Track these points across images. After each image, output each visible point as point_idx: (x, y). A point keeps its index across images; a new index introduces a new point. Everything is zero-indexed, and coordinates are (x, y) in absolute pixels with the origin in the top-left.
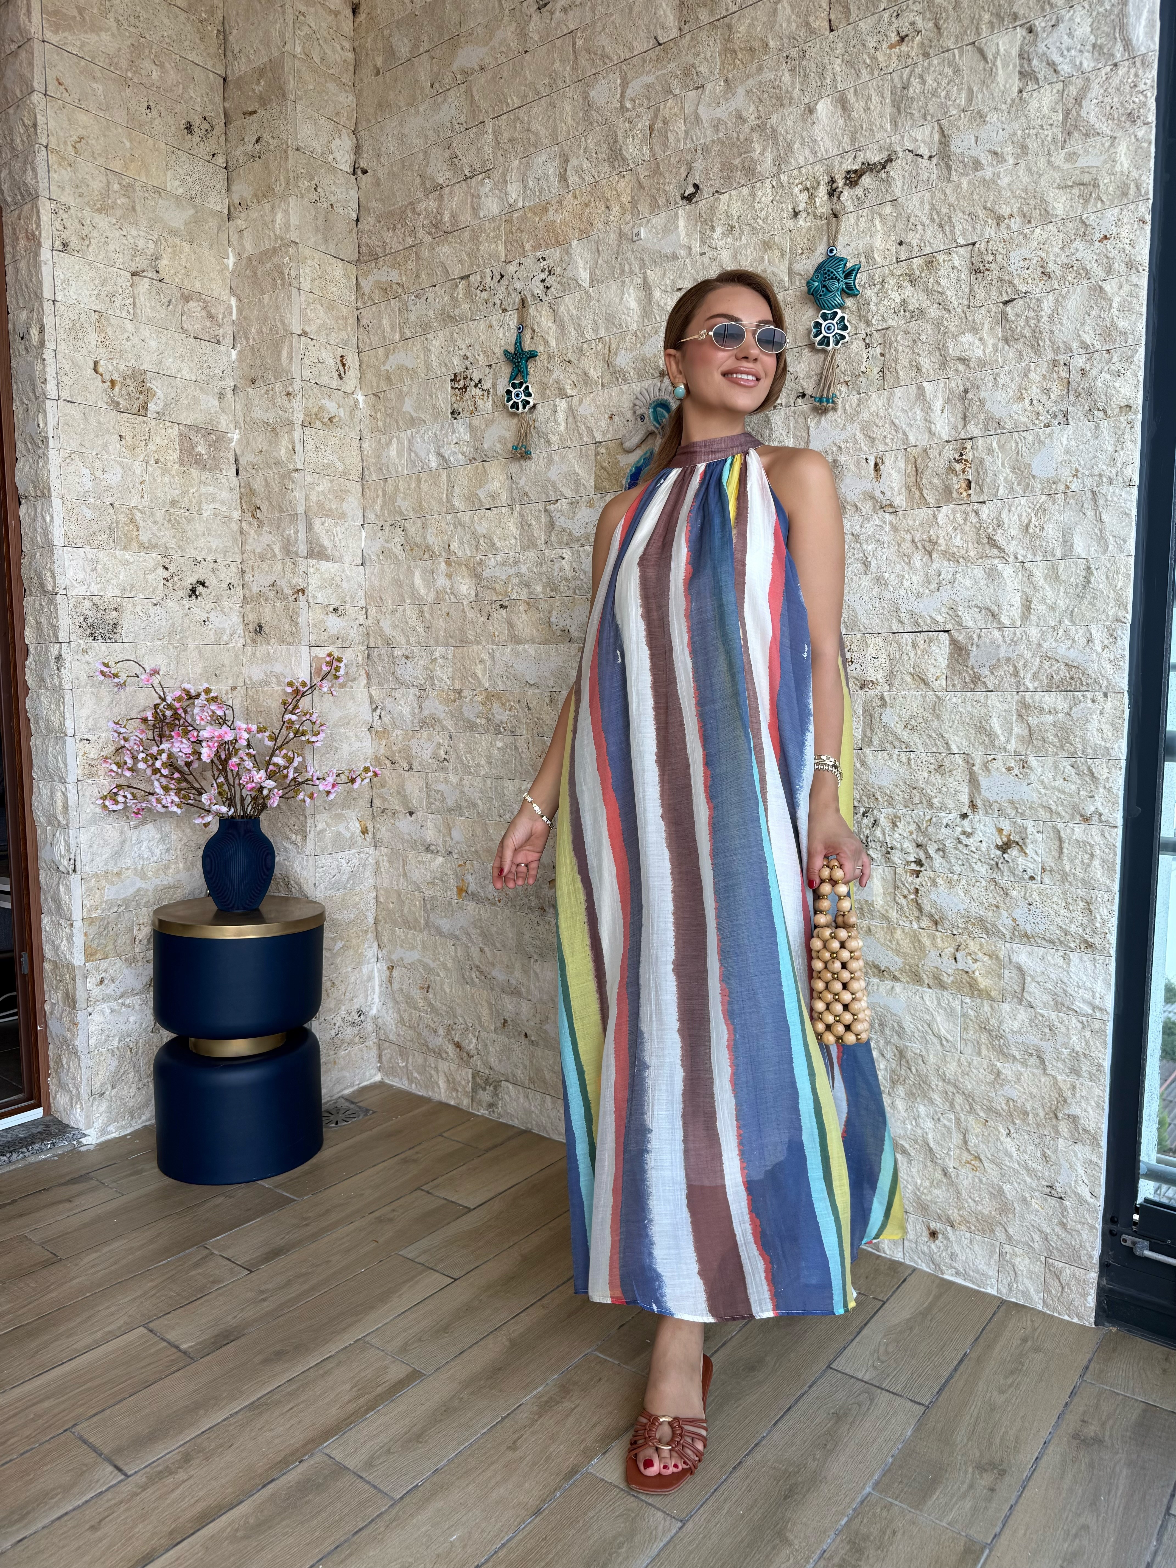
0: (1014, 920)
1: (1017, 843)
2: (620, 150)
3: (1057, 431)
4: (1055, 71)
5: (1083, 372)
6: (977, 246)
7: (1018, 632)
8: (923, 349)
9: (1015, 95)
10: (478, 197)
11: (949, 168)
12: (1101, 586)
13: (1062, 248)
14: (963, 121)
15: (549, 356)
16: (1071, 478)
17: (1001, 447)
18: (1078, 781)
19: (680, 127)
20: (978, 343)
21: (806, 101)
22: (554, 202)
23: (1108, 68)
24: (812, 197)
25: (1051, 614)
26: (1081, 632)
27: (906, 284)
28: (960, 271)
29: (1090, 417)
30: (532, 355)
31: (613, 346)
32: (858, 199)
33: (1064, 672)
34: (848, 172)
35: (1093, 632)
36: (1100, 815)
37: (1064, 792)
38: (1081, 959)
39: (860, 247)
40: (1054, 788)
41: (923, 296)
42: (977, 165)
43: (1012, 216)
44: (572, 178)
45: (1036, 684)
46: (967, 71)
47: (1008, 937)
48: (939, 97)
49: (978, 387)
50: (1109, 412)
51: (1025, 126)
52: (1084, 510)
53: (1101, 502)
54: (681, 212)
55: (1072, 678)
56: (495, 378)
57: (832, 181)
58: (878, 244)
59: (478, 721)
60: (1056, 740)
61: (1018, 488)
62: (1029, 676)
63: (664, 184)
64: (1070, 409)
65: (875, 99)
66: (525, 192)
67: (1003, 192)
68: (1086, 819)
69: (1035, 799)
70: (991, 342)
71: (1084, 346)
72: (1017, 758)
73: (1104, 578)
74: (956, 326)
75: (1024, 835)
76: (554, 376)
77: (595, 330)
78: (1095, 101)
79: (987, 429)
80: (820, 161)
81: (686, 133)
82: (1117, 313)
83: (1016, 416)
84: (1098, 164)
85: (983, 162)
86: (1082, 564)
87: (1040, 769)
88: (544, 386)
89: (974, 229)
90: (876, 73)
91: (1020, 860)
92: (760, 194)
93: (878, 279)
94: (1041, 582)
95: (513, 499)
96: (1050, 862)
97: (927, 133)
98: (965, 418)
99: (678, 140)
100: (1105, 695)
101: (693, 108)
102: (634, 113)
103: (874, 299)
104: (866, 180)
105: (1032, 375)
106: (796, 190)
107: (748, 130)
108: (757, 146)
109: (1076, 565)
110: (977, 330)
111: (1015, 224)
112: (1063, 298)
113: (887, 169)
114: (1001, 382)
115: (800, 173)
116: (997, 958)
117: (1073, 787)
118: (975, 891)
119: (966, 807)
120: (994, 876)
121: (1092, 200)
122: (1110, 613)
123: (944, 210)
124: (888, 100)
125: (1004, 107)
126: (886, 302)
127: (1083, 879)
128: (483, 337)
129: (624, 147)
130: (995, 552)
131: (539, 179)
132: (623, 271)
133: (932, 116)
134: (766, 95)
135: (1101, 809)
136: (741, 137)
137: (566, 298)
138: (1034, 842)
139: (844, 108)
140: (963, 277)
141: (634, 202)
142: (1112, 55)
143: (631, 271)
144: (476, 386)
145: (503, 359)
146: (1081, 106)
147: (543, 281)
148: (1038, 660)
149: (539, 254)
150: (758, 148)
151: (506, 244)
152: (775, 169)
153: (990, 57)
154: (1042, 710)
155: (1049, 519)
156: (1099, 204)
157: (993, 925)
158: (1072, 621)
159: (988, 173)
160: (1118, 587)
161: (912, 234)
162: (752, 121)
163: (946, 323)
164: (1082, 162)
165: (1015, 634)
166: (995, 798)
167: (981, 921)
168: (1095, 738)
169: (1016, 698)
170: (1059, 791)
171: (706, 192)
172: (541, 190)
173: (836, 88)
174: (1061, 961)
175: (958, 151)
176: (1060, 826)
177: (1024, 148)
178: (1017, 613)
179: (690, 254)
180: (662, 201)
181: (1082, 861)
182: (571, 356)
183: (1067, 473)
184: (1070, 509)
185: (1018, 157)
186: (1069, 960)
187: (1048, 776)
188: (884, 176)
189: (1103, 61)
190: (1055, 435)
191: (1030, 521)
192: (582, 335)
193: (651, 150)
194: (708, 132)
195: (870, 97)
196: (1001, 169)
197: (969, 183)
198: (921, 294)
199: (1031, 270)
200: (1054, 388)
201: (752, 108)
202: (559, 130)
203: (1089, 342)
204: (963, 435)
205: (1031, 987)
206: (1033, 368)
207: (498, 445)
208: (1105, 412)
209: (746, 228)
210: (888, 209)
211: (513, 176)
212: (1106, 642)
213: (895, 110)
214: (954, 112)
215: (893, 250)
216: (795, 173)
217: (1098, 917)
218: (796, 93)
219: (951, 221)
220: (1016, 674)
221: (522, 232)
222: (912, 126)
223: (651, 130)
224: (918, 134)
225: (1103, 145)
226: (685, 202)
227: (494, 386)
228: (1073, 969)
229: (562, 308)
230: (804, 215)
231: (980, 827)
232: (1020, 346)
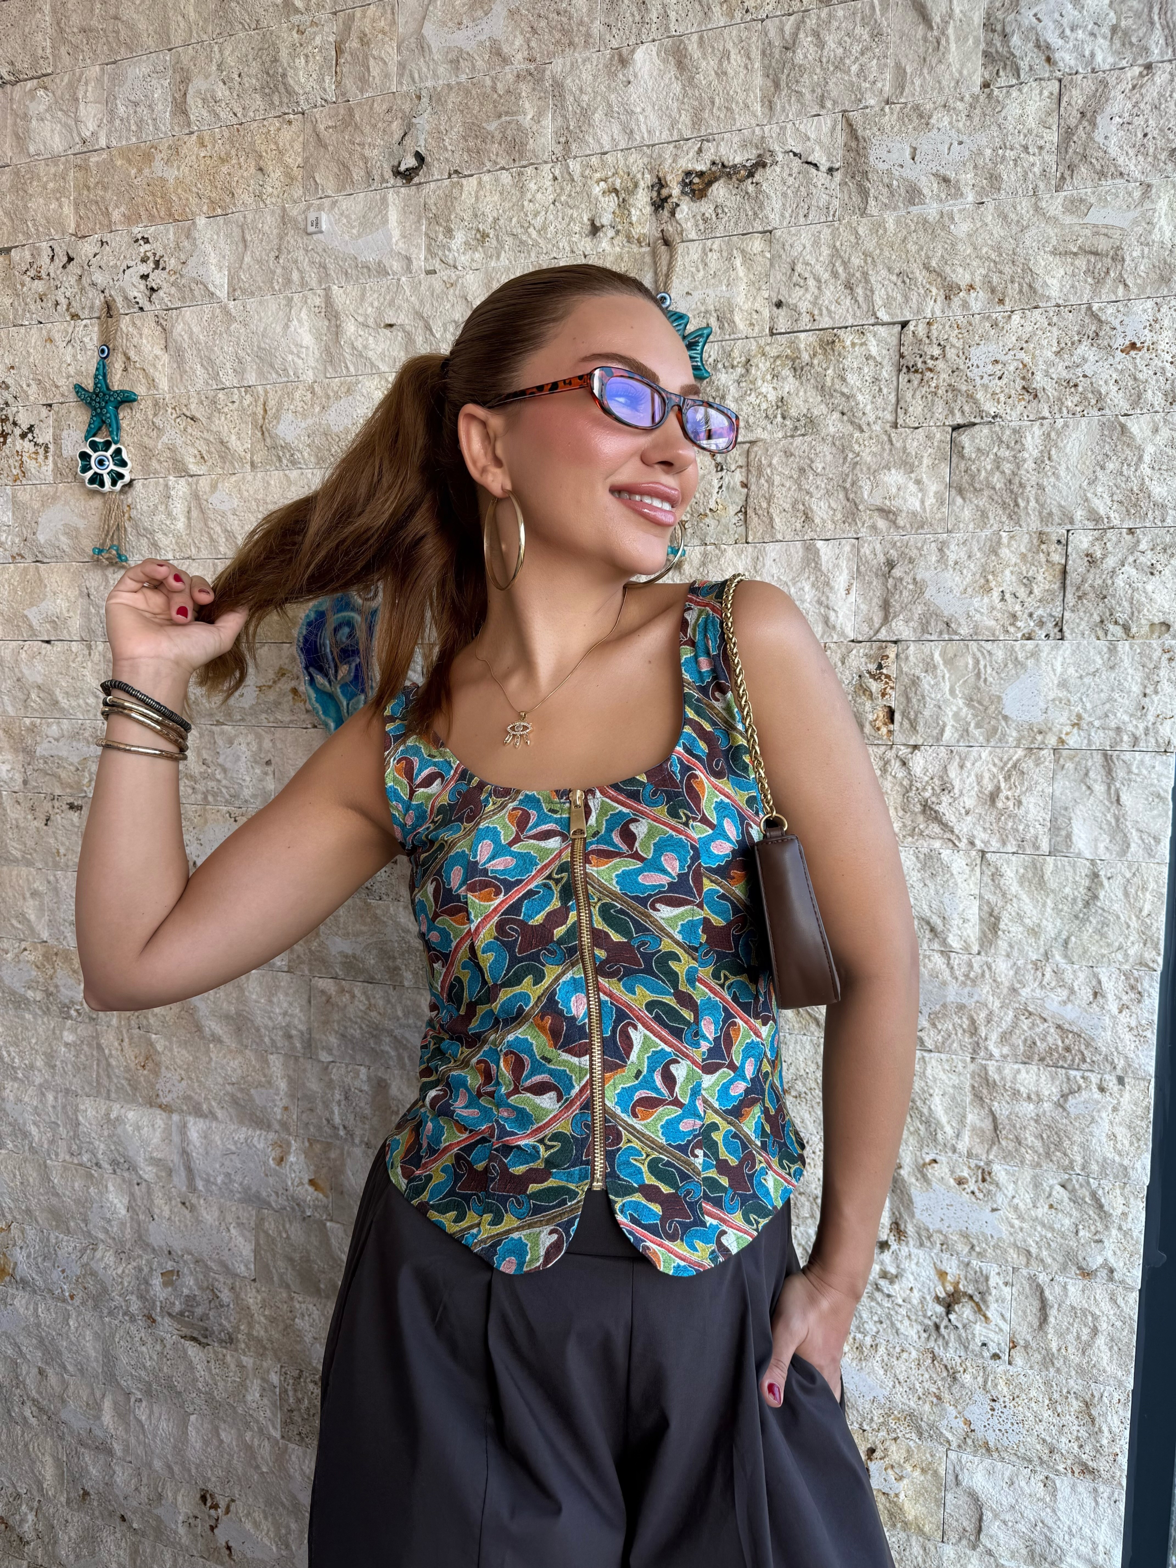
0: (968, 1423)
1: (971, 1297)
2: (284, 75)
3: (1046, 649)
4: (1048, 59)
5: (1092, 560)
6: (911, 327)
7: (977, 962)
8: (816, 484)
9: (977, 90)
10: (26, 117)
11: (864, 193)
12: (1116, 907)
13: (1057, 353)
14: (889, 119)
15: (156, 404)
16: (1068, 729)
17: (949, 662)
18: (1075, 1213)
19: (390, 52)
20: (912, 487)
21: (615, 44)
22: (163, 147)
23: (1137, 70)
24: (623, 205)
25: (1032, 940)
26: (1082, 976)
27: (786, 372)
28: (878, 364)
29: (1101, 633)
30: (127, 399)
31: (272, 403)
32: (705, 221)
33: (1054, 1038)
34: (688, 173)
35: (1104, 979)
36: (1112, 1271)
37: (1052, 1229)
38: (1073, 1487)
39: (709, 301)
40: (1036, 1219)
41: (814, 398)
42: (913, 194)
43: (971, 287)
44: (196, 109)
45: (1006, 1050)
46: (894, 38)
47: (954, 1445)
48: (848, 72)
49: (911, 561)
50: (1134, 630)
51: (998, 142)
52: (1090, 782)
53: (1120, 773)
54: (391, 196)
55: (1068, 1049)
56: (58, 427)
57: (660, 184)
58: (740, 300)
59: (30, 994)
60: (1038, 1144)
61: (977, 732)
62: (994, 1037)
63: (361, 145)
64: (1067, 615)
65: (736, 59)
66: (111, 122)
67: (960, 246)
68: (1086, 1274)
69: (1005, 1235)
70: (933, 488)
71: (1094, 517)
72: (973, 1163)
73: (1120, 895)
74: (874, 454)
75: (983, 1288)
76: (165, 439)
77: (239, 372)
78: (1117, 119)
79: (925, 630)
80: (638, 148)
81: (402, 66)
82: (1149, 471)
83: (978, 617)
84: (1125, 225)
85: (925, 191)
86: (1084, 868)
87: (1011, 1187)
88: (147, 454)
89: (907, 299)
90: (738, 15)
91: (978, 1328)
92: (532, 186)
93: (738, 357)
94: (1015, 888)
95: (90, 631)
96: (1024, 1334)
97: (825, 129)
98: (886, 606)
99: (387, 76)
100: (1121, 1081)
101: (413, 26)
102: (306, 18)
103: (733, 389)
104: (719, 191)
105: (1004, 552)
106: (597, 190)
107: (511, 77)
108: (527, 105)
109: (1074, 866)
110: (912, 466)
111: (977, 301)
112: (1059, 434)
113: (757, 177)
114: (952, 557)
115: (603, 164)
116: (936, 1473)
117: (1067, 1222)
118: (900, 1368)
119: (887, 1231)
120: (932, 1344)
121: (1109, 281)
122: (1131, 952)
123: (856, 261)
124: (757, 65)
125: (960, 105)
126: (752, 398)
127: (1079, 1365)
128: (35, 357)
129: (291, 72)
130: (936, 829)
131: (136, 104)
132: (288, 281)
133: (835, 103)
134: (543, 23)
135: (1112, 1261)
136: (499, 86)
137: (187, 313)
138: (1000, 1300)
139: (680, 65)
140: (885, 374)
141: (308, 168)
142: (1146, 50)
143: (303, 284)
144: (23, 436)
145: (72, 397)
146: (1093, 124)
147: (145, 277)
148: (1011, 1014)
149: (138, 230)
150: (530, 110)
151: (77, 205)
152: (558, 150)
153: (937, 19)
154: (1016, 1093)
155: (1029, 789)
156: (1121, 290)
157: (931, 1426)
158: (1066, 956)
159: (931, 210)
160: (1145, 913)
161: (798, 292)
162: (519, 62)
163: (856, 447)
164: (1096, 217)
165: (970, 965)
166: (938, 1225)
167: (912, 1419)
168: (1103, 1149)
169: (972, 1067)
170: (1043, 1225)
171: (437, 170)
172: (140, 124)
173: (667, 29)
174: (1040, 1490)
175: (881, 166)
176: (1043, 1278)
177: (994, 179)
178: (973, 931)
179: (409, 270)
180: (358, 174)
181: (1078, 1337)
182: (195, 409)
183: (1063, 719)
184: (1066, 776)
185: (981, 192)
186: (1055, 1489)
187: (1024, 1199)
188: (751, 189)
189: (1129, 57)
190: (1044, 655)
191: (998, 789)
192: (216, 377)
193: (338, 84)
194: (441, 70)
195: (727, 55)
196: (954, 206)
197: (898, 222)
198: (811, 393)
199: (1005, 380)
200: (1040, 578)
201: (519, 41)
202: (173, 25)
203: (1102, 512)
204: (883, 634)
205: (992, 1527)
206: (1005, 540)
207: (63, 539)
208: (1126, 628)
209: (509, 240)
210: (757, 245)
211: (89, 92)
212: (1125, 997)
213: (770, 83)
214: (872, 102)
215: (766, 313)
216: (594, 160)
217: (1105, 1429)
218: (597, 27)
219: (867, 281)
220: (974, 1030)
221: (105, 189)
222: (799, 114)
223: (339, 51)
224: (810, 128)
225: (1130, 194)
226: (399, 182)
227: (57, 439)
228: (1061, 1505)
229: (179, 328)
230: (611, 233)
231: (910, 1266)
232: (983, 502)
